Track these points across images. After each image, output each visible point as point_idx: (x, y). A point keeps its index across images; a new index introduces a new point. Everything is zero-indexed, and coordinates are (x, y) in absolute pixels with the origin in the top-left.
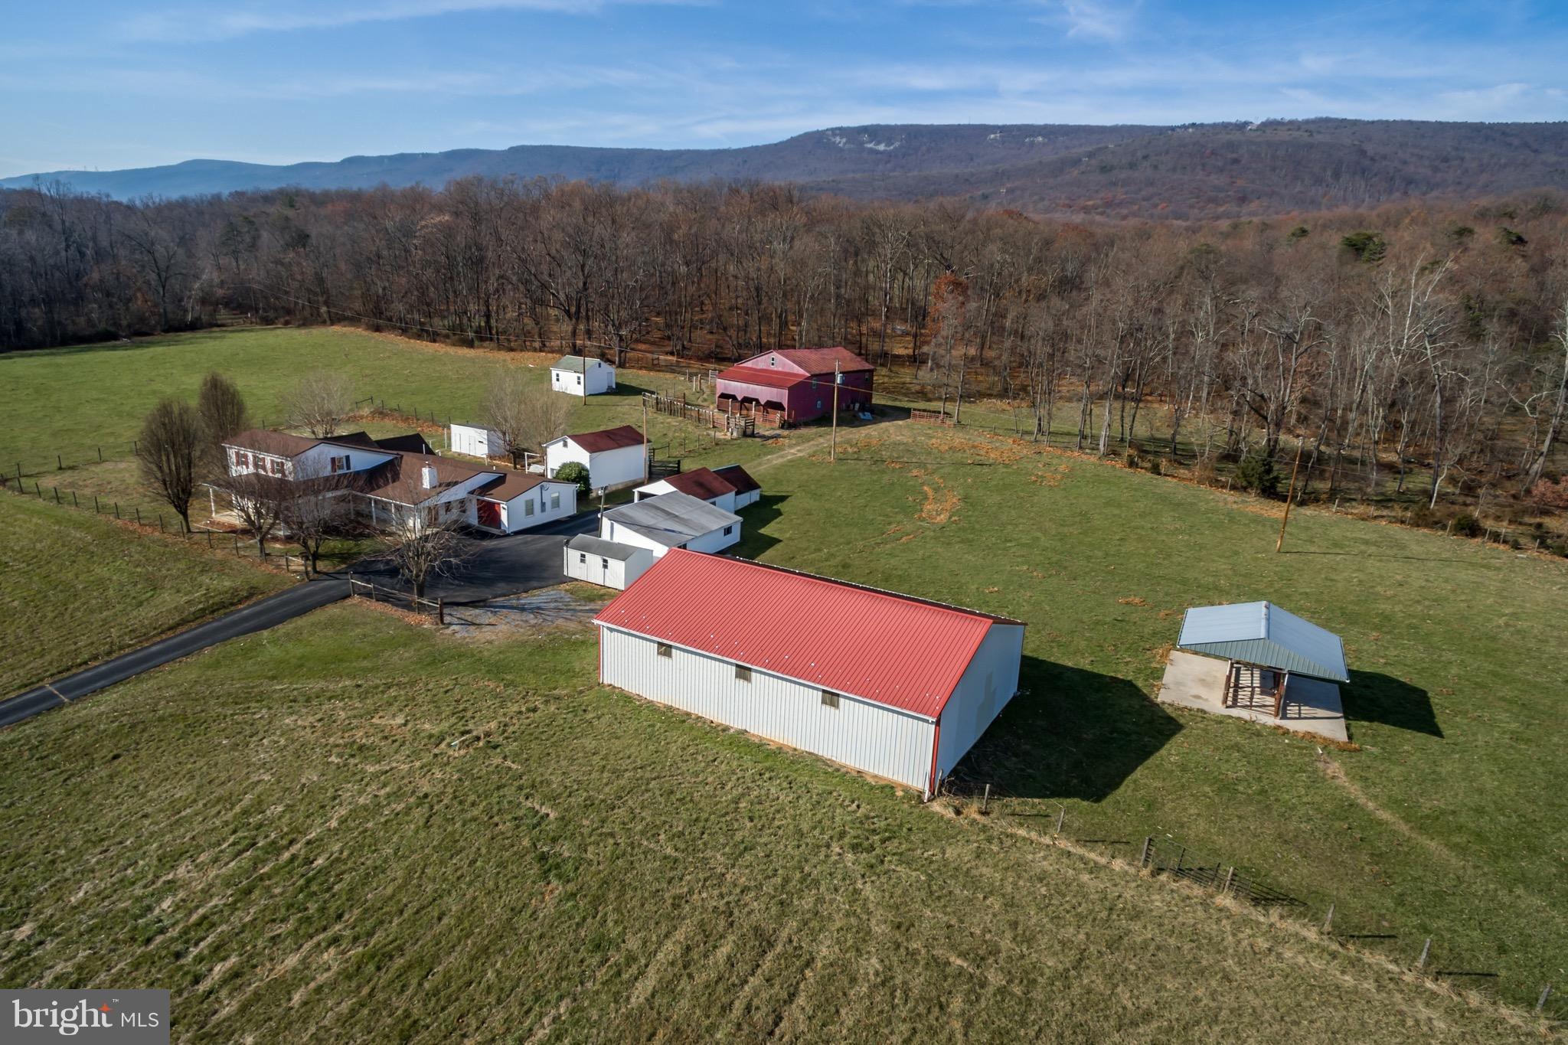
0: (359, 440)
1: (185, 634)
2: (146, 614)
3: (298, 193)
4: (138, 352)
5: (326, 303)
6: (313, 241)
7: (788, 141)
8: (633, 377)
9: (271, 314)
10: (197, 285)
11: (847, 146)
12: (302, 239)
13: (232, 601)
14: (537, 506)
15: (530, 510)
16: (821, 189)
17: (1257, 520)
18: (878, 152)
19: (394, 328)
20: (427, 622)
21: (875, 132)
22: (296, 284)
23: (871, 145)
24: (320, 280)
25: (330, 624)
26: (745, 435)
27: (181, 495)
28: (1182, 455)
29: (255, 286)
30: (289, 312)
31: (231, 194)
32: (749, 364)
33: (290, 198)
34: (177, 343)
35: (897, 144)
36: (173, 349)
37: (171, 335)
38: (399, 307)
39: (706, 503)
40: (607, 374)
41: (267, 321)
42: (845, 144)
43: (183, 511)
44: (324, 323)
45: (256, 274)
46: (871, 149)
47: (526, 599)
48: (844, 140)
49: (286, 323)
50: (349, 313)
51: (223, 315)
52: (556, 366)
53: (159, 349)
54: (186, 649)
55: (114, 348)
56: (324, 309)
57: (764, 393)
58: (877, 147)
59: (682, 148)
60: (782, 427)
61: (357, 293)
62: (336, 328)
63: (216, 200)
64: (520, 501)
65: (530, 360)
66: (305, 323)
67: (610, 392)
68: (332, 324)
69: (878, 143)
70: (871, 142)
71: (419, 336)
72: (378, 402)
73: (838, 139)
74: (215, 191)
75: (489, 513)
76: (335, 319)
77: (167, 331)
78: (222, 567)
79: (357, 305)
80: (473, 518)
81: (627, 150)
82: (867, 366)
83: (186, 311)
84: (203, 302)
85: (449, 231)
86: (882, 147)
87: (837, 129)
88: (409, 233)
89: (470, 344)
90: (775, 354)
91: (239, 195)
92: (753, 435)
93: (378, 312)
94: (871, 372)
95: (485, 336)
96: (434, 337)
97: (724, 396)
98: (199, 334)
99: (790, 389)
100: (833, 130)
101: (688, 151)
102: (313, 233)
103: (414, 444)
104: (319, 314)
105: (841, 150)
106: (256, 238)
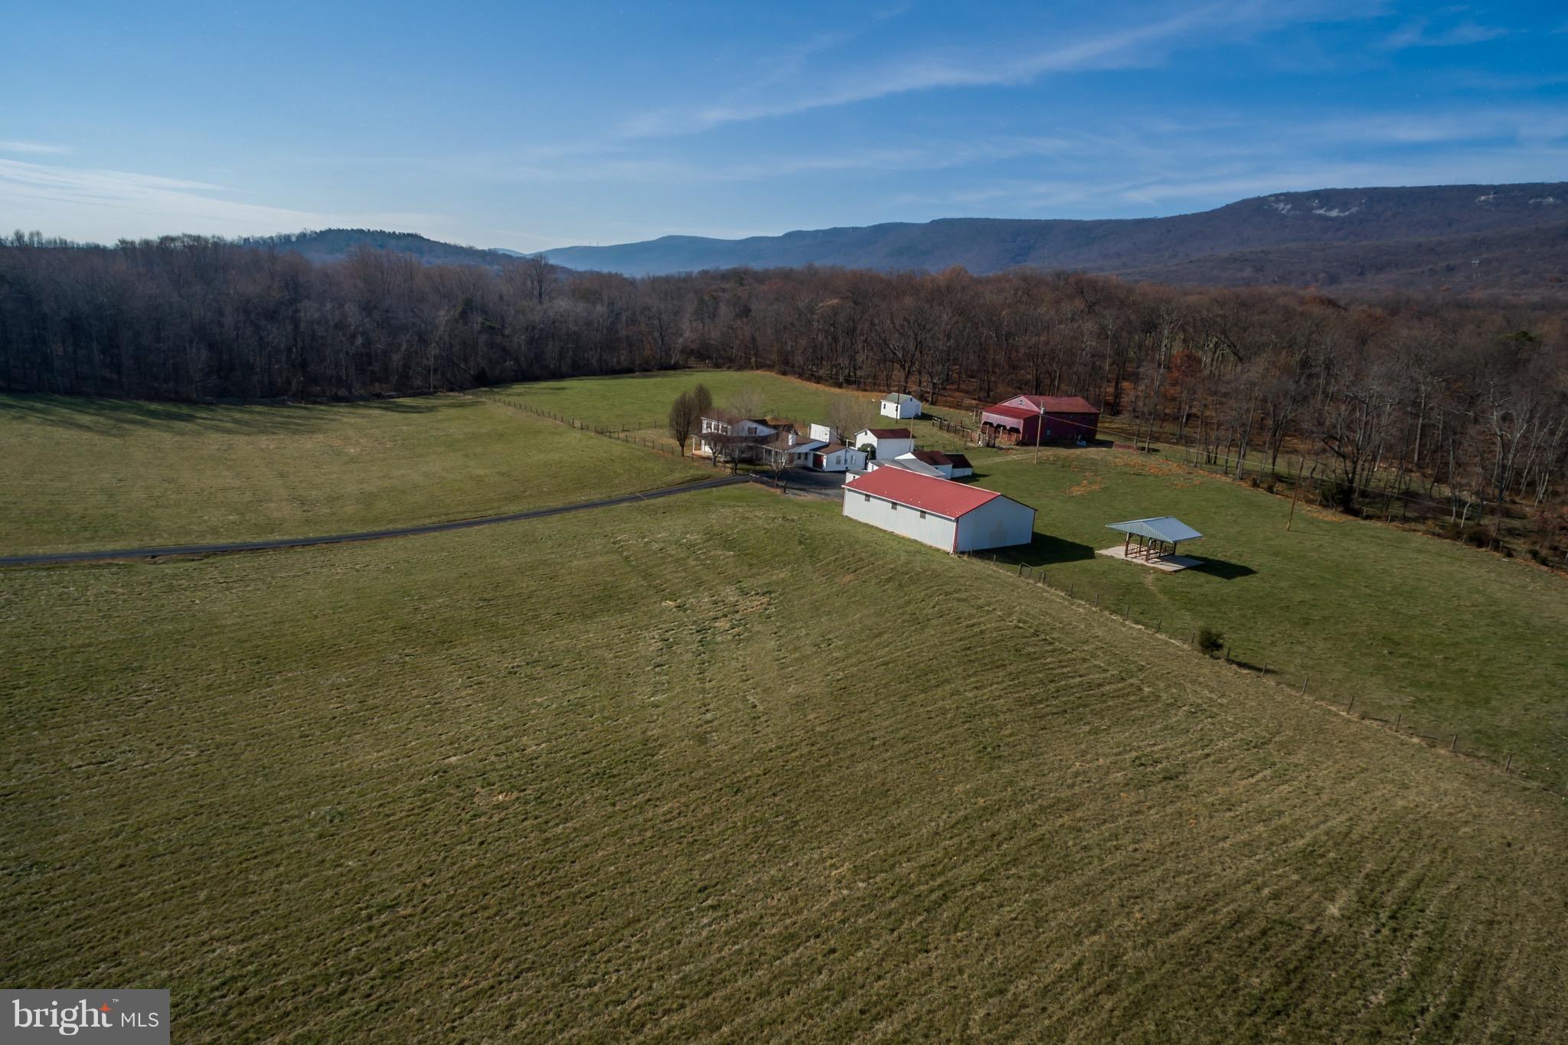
0: (763, 422)
1: (683, 486)
2: (670, 478)
3: (746, 272)
4: (646, 380)
5: (756, 355)
6: (753, 314)
7: (1222, 209)
8: (934, 410)
9: (721, 361)
10: (681, 341)
11: (1292, 213)
12: (746, 311)
13: (703, 478)
14: (843, 461)
15: (838, 462)
16: (1246, 260)
17: (1312, 521)
18: (1332, 219)
19: (794, 373)
20: (778, 491)
21: (1327, 197)
22: (738, 342)
23: (1321, 212)
24: (754, 339)
25: (740, 488)
26: (988, 445)
27: (682, 438)
28: (1289, 482)
29: (712, 342)
30: (731, 361)
31: (699, 272)
32: (1006, 404)
33: (739, 277)
34: (667, 376)
35: (1354, 210)
36: (665, 379)
37: (662, 372)
38: (799, 359)
39: (932, 467)
40: (917, 406)
41: (717, 366)
42: (1289, 211)
43: (682, 446)
44: (752, 368)
45: (715, 335)
46: (1320, 215)
47: (823, 491)
48: (1289, 206)
49: (729, 368)
50: (768, 362)
51: (692, 361)
52: (884, 398)
53: (659, 379)
54: (685, 490)
55: (633, 377)
56: (753, 360)
57: (1009, 422)
58: (1328, 214)
59: (1104, 218)
60: (1018, 444)
61: (775, 349)
62: (759, 372)
63: (687, 279)
64: (834, 456)
65: (873, 397)
66: (740, 368)
67: (917, 417)
68: (757, 369)
69: (1330, 209)
70: (1321, 208)
71: (809, 380)
72: (775, 413)
73: (1281, 206)
74: (688, 270)
75: (818, 461)
76: (759, 366)
77: (660, 369)
78: (698, 468)
79: (774, 357)
80: (810, 464)
81: (1046, 221)
82: (1094, 410)
83: (671, 358)
84: (682, 351)
85: (835, 311)
86: (1334, 213)
87: (1281, 194)
88: (812, 311)
89: (840, 386)
90: (1022, 398)
91: (705, 273)
92: (994, 446)
93: (786, 362)
94: (1096, 415)
95: (849, 382)
96: (818, 380)
97: (986, 423)
98: (678, 372)
99: (1025, 420)
100: (1277, 196)
101: (1110, 221)
102: (753, 307)
103: (789, 428)
104: (750, 363)
105: (1284, 217)
106: (716, 308)
